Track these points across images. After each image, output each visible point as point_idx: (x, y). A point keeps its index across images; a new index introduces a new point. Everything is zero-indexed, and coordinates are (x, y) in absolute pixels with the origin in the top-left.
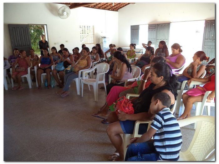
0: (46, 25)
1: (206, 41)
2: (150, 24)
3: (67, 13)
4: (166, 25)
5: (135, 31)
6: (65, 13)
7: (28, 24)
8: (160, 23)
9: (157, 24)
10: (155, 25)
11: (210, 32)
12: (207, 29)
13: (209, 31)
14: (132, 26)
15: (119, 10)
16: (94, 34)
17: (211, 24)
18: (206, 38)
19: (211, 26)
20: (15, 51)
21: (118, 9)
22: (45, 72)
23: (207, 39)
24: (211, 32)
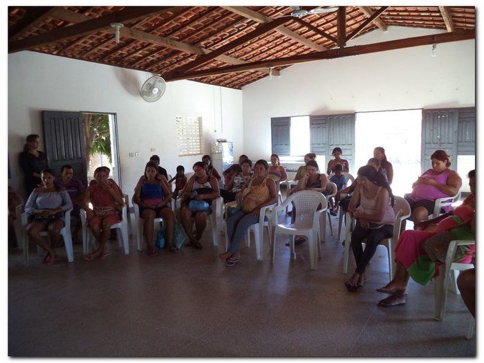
0: (115, 114)
1: (428, 146)
2: (315, 114)
3: (159, 90)
4: (348, 119)
5: (281, 128)
6: (156, 91)
7: (80, 112)
8: (333, 114)
9: (330, 116)
10: (326, 116)
11: (433, 130)
12: (428, 126)
13: (432, 128)
14: (273, 120)
15: (243, 87)
16: (200, 135)
17: (433, 116)
18: (427, 141)
19: (433, 119)
20: (64, 172)
21: (243, 85)
22: (158, 216)
23: (430, 143)
24: (435, 130)
